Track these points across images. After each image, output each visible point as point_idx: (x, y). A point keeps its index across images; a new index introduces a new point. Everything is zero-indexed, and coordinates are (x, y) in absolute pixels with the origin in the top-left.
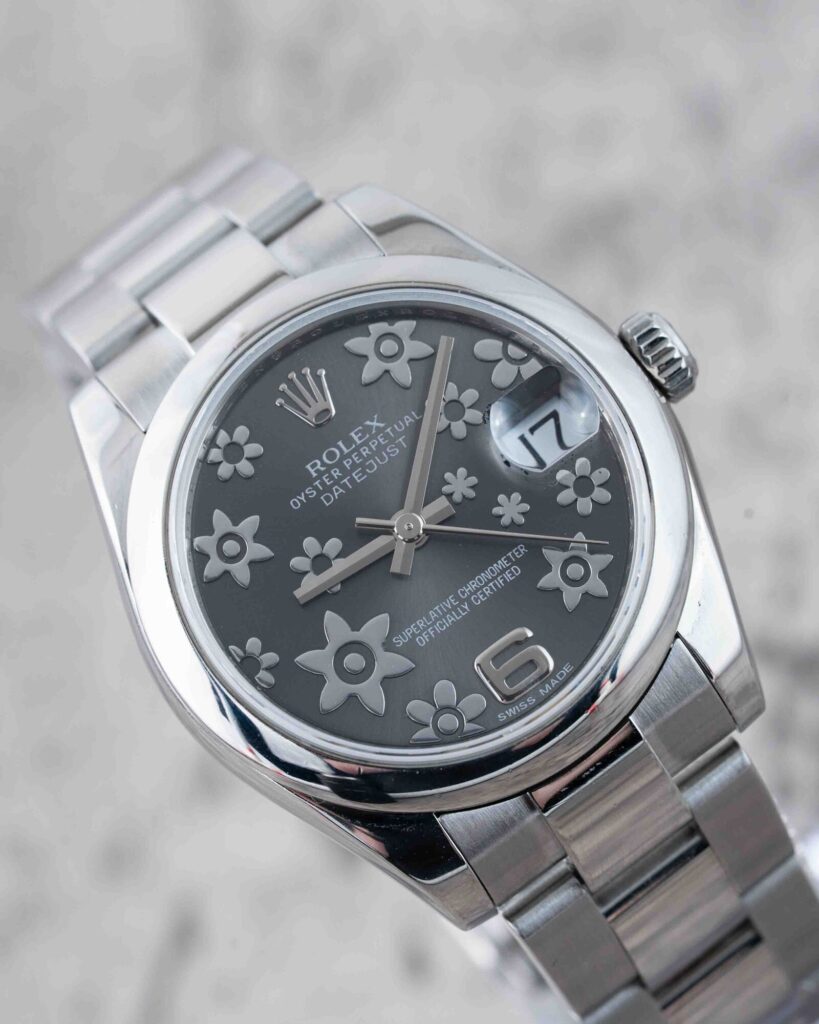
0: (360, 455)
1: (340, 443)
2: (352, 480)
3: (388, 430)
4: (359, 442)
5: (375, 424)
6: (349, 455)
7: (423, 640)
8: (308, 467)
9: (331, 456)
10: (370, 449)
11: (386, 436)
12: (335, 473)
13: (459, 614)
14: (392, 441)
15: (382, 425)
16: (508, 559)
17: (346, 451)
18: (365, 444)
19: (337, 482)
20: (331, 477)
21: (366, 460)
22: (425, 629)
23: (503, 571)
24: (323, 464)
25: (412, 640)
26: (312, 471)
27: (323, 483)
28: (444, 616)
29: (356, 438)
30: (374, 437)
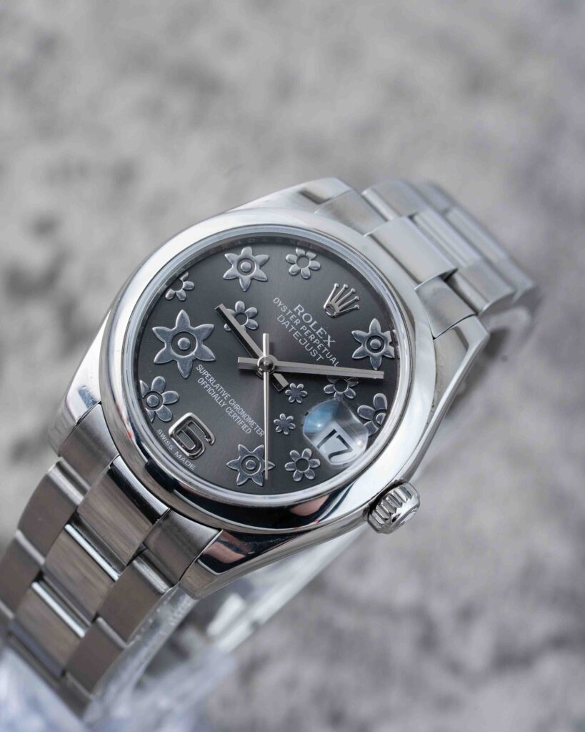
0: (309, 335)
1: (315, 322)
2: (294, 331)
3: (326, 349)
4: (317, 333)
5: (329, 341)
6: (309, 328)
7: (201, 382)
8: (299, 306)
9: (307, 318)
10: (314, 340)
11: (322, 348)
12: (297, 322)
13: (219, 400)
14: (320, 352)
15: (329, 345)
16: (255, 426)
17: (311, 326)
18: (317, 337)
19: (292, 323)
20: (294, 319)
21: (307, 338)
22: (208, 382)
23: (247, 423)
24: (302, 314)
25: (200, 376)
26: (297, 308)
27: (290, 315)
28: (218, 393)
29: (320, 331)
30: (321, 342)
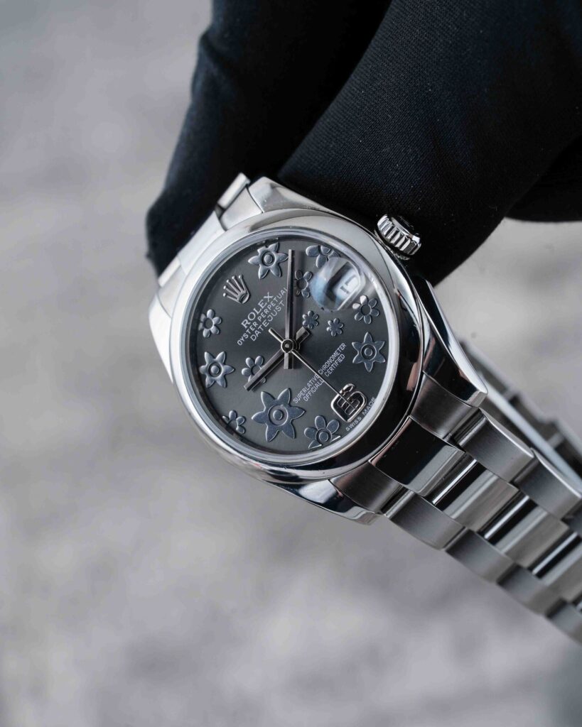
0: (264, 314)
1: (254, 309)
2: (263, 326)
3: (275, 299)
4: (263, 307)
5: (268, 297)
6: (259, 315)
7: (307, 398)
8: (242, 324)
9: (252, 316)
10: (268, 310)
11: (274, 302)
12: (255, 324)
13: (320, 382)
14: (277, 304)
15: (271, 297)
16: (338, 352)
17: (258, 313)
18: (266, 307)
19: (256, 329)
20: (253, 327)
21: (267, 315)
22: (307, 392)
23: (337, 358)
24: (249, 321)
25: (302, 399)
26: (244, 325)
27: (250, 330)
28: (314, 384)
29: (261, 306)
30: (269, 304)
